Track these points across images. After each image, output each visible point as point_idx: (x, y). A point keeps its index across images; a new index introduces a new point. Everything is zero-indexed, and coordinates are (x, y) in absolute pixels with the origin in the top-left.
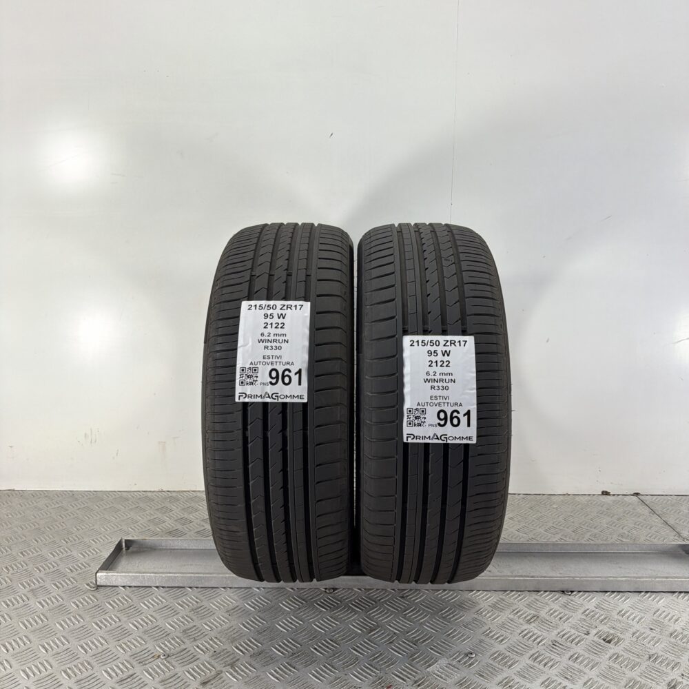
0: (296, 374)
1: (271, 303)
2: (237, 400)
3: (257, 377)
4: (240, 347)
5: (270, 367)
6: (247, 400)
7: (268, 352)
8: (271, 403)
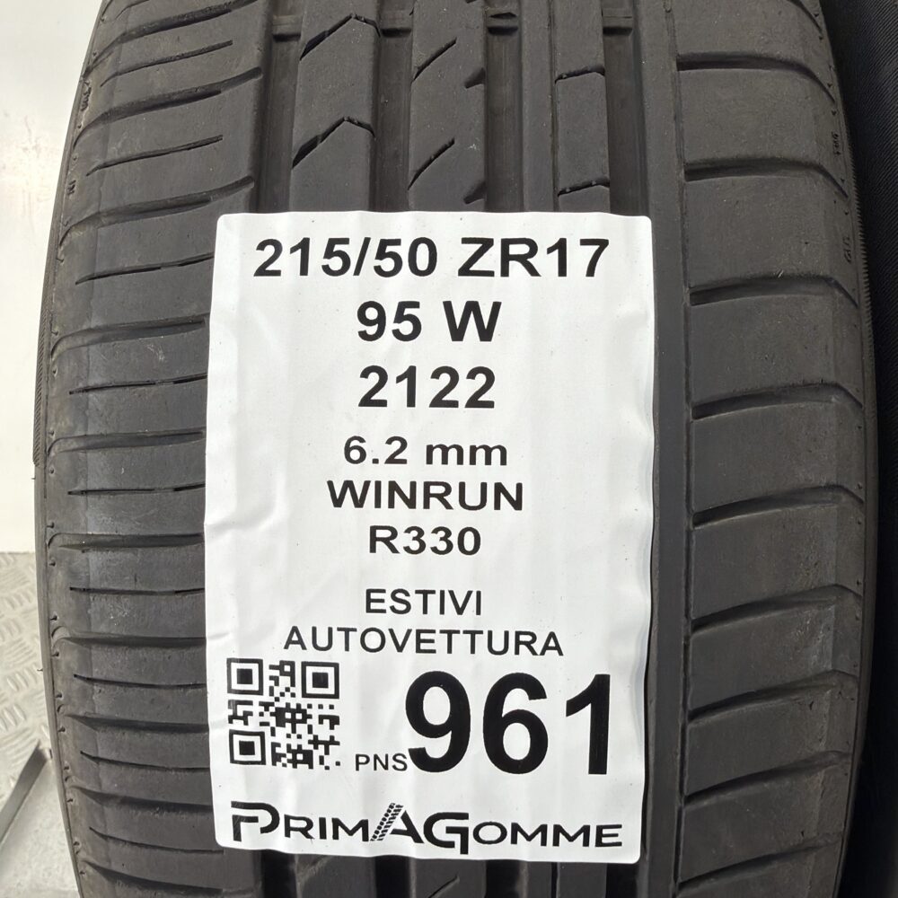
0: (573, 706)
1: (403, 225)
2: (224, 837)
3: (334, 721)
4: (222, 527)
5: (410, 666)
6: (278, 842)
7: (397, 570)
8: (424, 864)
